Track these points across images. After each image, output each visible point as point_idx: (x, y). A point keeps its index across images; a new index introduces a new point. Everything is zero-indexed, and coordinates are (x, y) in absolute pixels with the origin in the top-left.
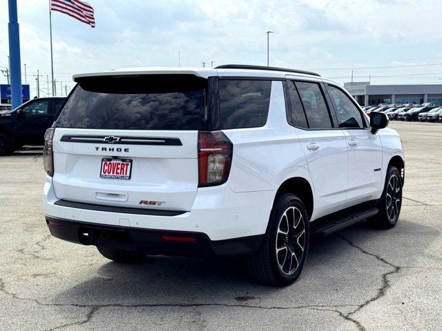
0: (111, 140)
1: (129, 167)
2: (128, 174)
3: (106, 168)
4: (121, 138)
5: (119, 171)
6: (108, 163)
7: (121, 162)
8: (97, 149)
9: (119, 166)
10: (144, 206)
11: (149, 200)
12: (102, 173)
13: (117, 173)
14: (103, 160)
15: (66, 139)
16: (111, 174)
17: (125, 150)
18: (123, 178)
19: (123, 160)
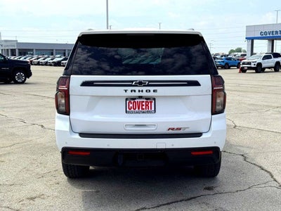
0: (140, 83)
1: (153, 104)
2: (153, 109)
3: (131, 105)
4: (150, 81)
5: (144, 107)
6: (132, 101)
7: (145, 100)
8: (126, 91)
9: (144, 104)
10: (171, 132)
11: (176, 127)
12: (128, 110)
13: (142, 109)
14: (127, 99)
15: (85, 84)
16: (137, 109)
17: (154, 91)
18: (148, 112)
19: (147, 99)
